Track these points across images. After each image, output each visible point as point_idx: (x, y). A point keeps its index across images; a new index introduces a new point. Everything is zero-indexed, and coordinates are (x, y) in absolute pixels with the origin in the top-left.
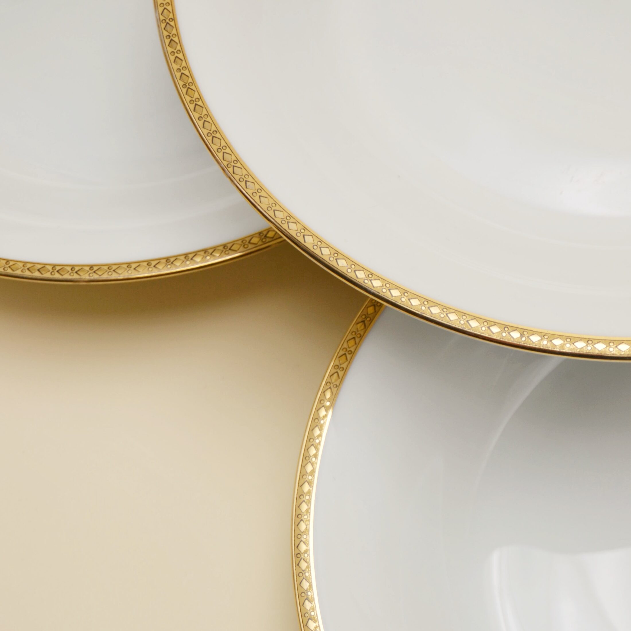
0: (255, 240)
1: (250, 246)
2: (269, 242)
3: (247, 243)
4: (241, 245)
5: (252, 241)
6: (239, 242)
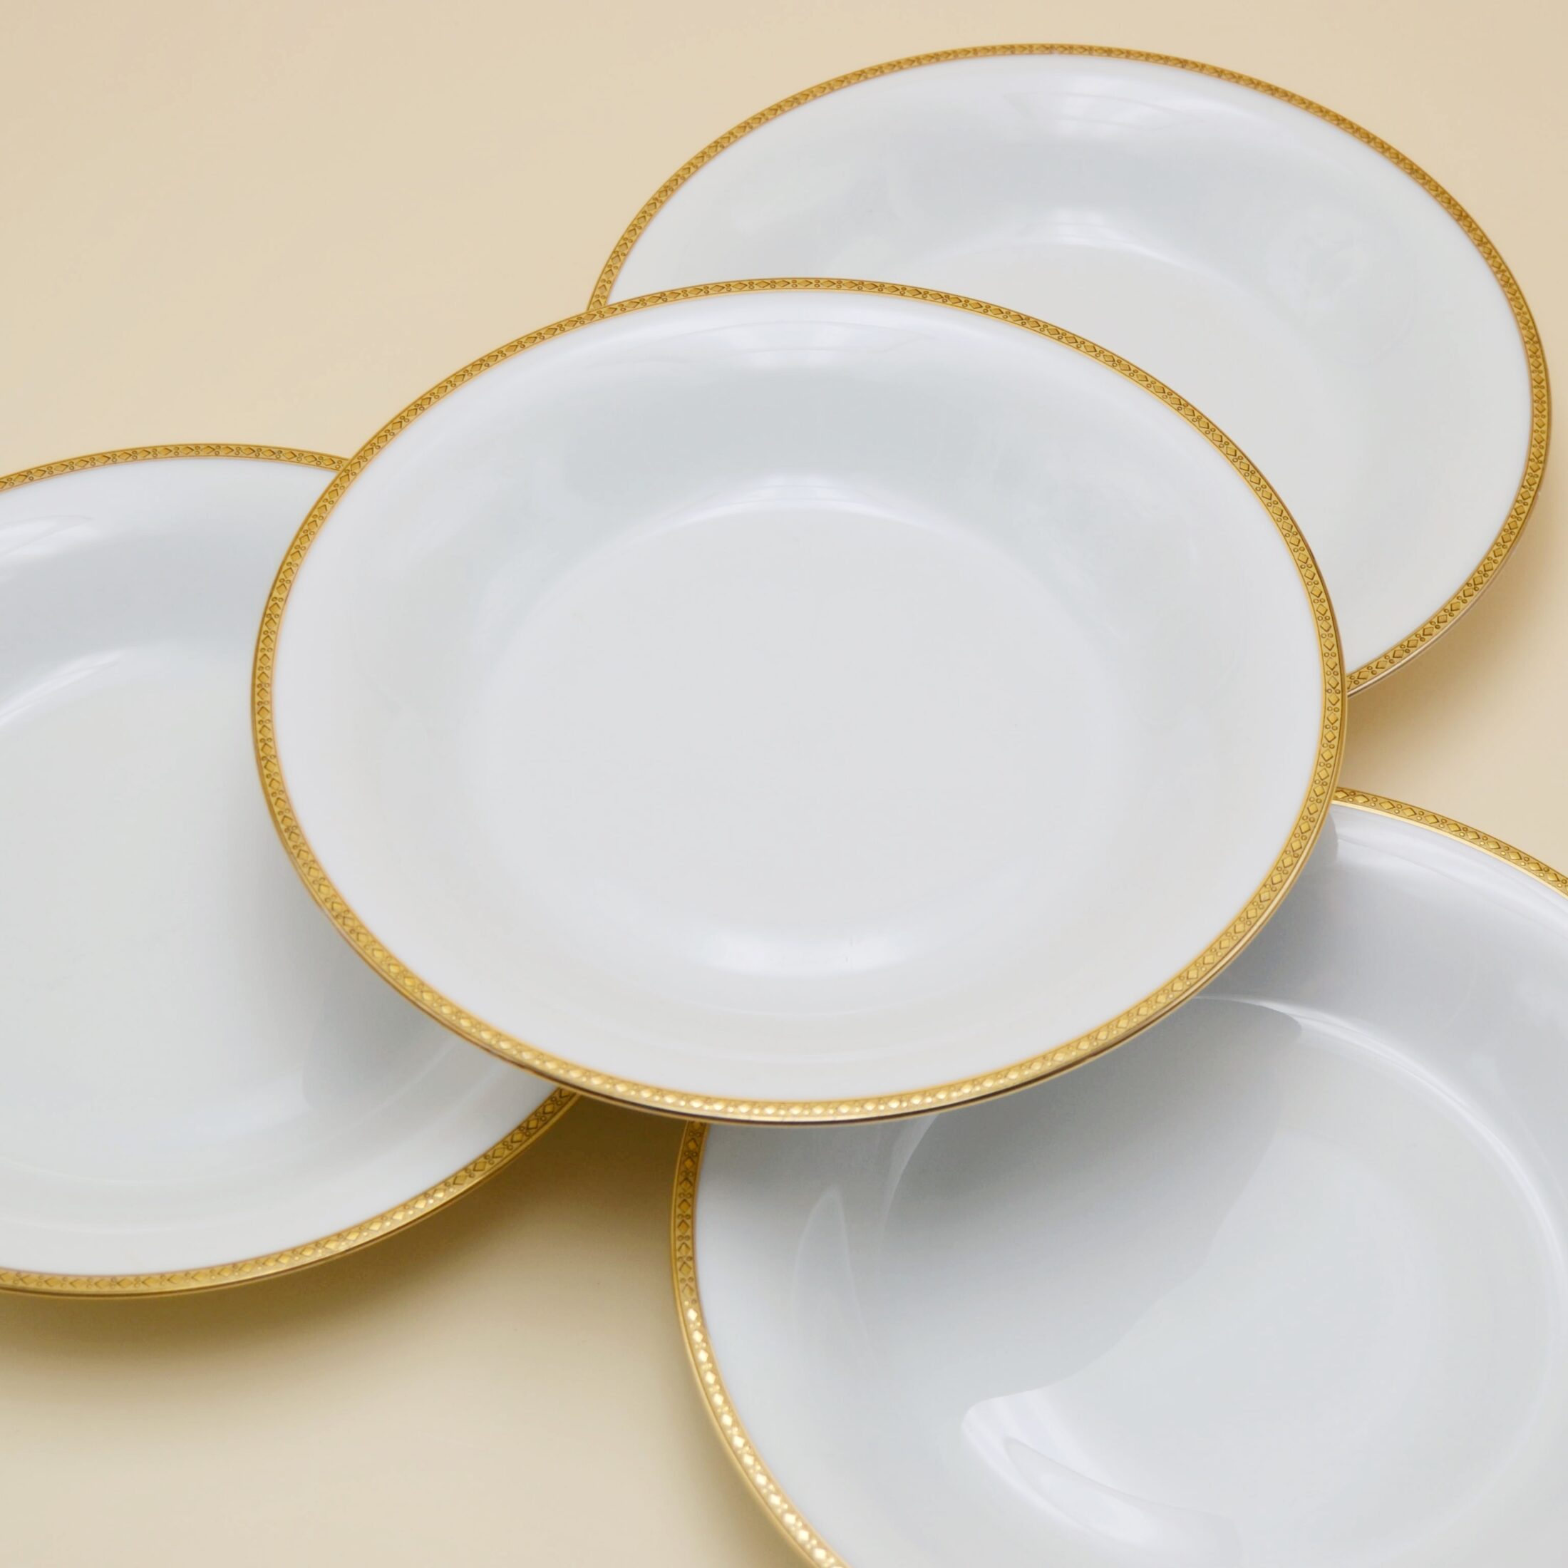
0: (517, 1137)
1: (515, 1145)
2: (534, 1133)
3: (510, 1143)
4: (504, 1148)
5: (514, 1140)
6: (501, 1146)
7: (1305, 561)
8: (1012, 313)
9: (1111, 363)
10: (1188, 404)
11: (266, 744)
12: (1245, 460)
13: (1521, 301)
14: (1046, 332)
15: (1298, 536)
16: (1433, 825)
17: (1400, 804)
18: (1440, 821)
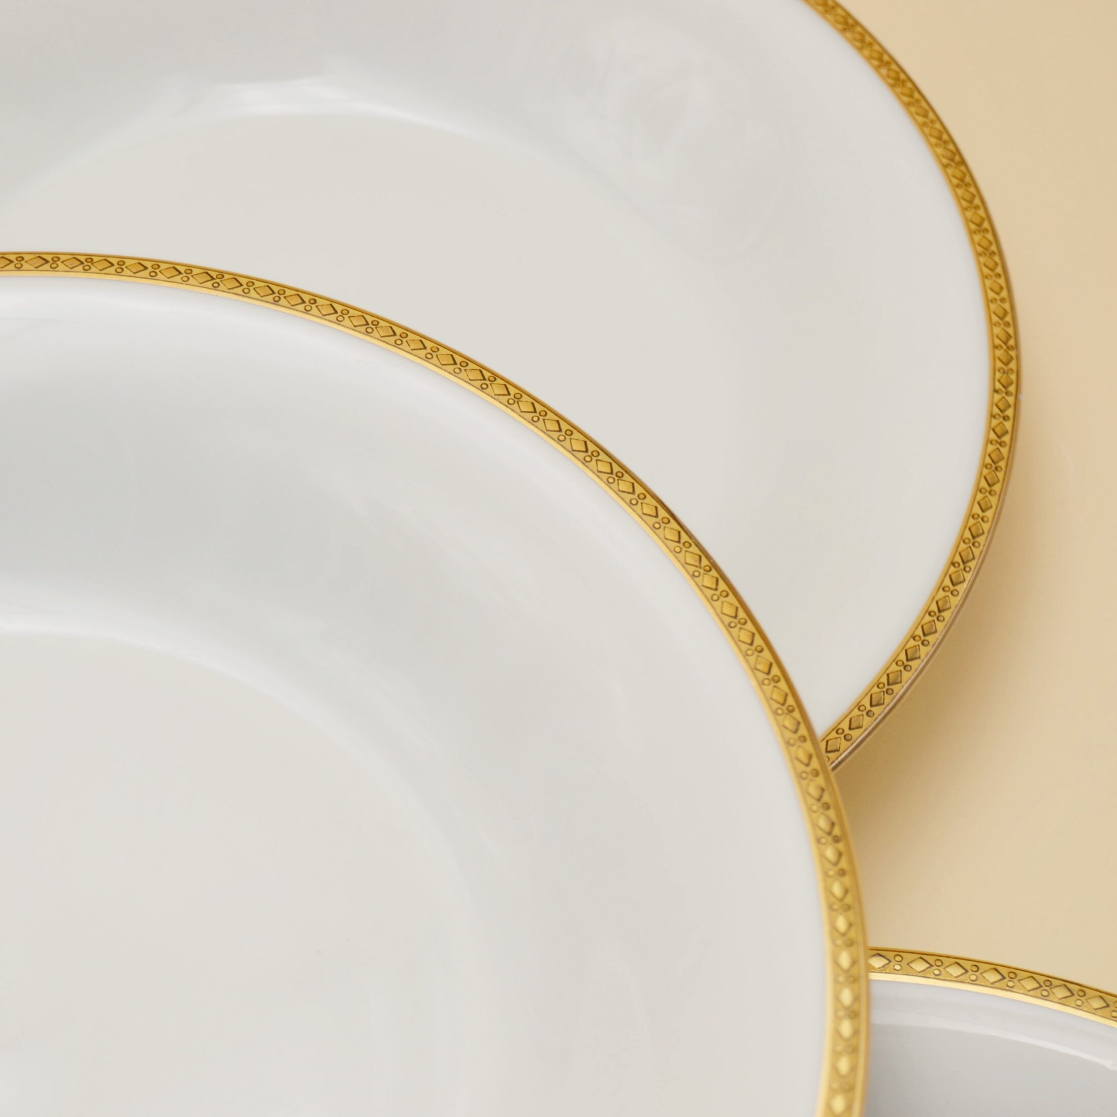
7: (734, 615)
8: (195, 271)
9: (363, 329)
10: (495, 376)
12: (603, 456)
13: (924, 104)
14: (253, 293)
15: (714, 573)
16: (997, 985)
17: (939, 957)
18: (1006, 975)
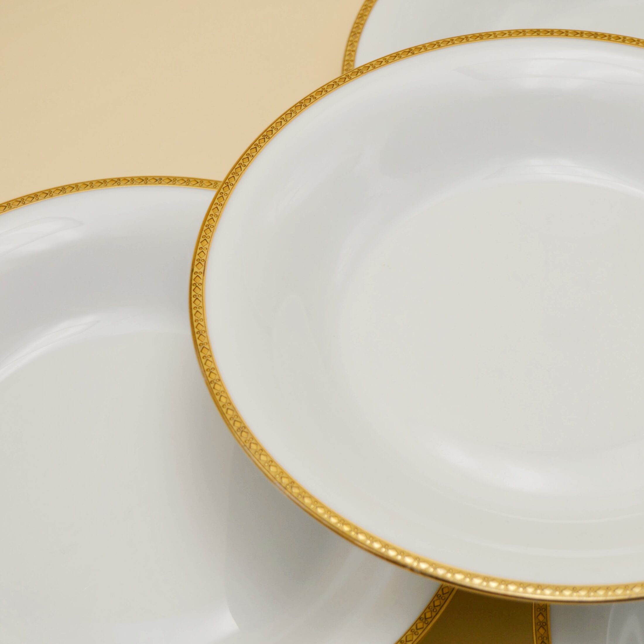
0: (420, 625)
1: (420, 632)
2: (431, 621)
3: (416, 630)
4: (412, 634)
5: (418, 627)
6: (409, 633)
11: (211, 372)
